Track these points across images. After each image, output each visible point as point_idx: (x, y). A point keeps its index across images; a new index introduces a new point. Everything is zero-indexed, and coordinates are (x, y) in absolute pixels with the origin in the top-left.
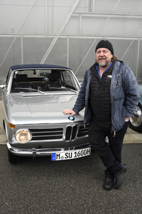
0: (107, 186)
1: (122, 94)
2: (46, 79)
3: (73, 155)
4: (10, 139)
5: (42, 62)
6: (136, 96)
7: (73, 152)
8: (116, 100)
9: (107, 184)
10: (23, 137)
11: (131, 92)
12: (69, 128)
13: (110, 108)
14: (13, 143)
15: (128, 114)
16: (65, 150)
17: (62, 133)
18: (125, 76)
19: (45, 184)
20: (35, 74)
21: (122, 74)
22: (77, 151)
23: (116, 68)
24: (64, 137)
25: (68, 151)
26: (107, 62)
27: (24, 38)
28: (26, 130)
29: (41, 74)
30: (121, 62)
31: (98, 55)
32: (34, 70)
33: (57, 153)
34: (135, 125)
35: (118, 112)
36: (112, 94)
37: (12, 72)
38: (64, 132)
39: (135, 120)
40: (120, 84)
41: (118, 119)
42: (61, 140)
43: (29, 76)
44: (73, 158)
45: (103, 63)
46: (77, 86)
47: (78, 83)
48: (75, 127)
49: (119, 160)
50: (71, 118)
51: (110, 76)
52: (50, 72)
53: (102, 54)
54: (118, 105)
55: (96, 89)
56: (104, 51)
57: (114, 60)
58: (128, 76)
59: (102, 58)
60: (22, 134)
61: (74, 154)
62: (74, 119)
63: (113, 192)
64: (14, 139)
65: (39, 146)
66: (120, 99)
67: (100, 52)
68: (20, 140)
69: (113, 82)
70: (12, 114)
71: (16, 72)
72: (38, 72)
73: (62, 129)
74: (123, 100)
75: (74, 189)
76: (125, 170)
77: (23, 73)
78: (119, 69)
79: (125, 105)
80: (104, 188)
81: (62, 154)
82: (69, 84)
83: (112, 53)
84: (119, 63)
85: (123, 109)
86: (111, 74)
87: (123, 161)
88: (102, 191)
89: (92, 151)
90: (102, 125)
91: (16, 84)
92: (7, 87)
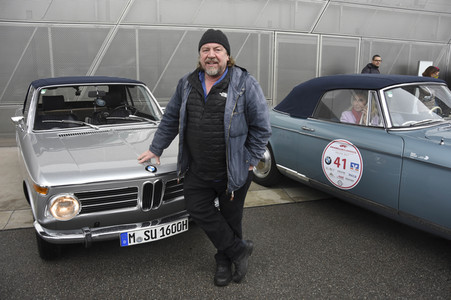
0: (221, 281)
1: (243, 127)
2: (101, 102)
3: (159, 234)
4: (40, 215)
5: (92, 73)
6: (266, 131)
7: (158, 227)
8: (235, 137)
9: (220, 277)
10: (64, 210)
11: (259, 124)
12: (148, 187)
13: (224, 149)
14: (46, 221)
15: (253, 160)
16: (143, 226)
17: (136, 196)
18: (250, 96)
19: (111, 290)
20: (78, 94)
21: (244, 93)
22: (165, 226)
23: (235, 81)
24: (140, 203)
25: (149, 228)
26: (220, 68)
27: (53, 29)
28: (69, 196)
29: (91, 94)
30: (244, 70)
31: (204, 55)
32: (77, 87)
33: (130, 231)
34: (260, 175)
35: (237, 157)
36: (228, 126)
37: (35, 93)
38: (140, 193)
39: (260, 168)
40: (240, 110)
41: (237, 169)
42: (135, 208)
43: (67, 100)
44: (158, 238)
45: (213, 70)
46: (157, 113)
47: (159, 109)
48: (159, 184)
49: (238, 234)
50: (151, 169)
51: (224, 95)
52: (106, 90)
53: (212, 54)
54: (236, 145)
55: (199, 114)
56: (215, 49)
57: (230, 65)
58: (254, 95)
59: (212, 61)
60: (62, 204)
61: (159, 231)
62: (155, 171)
63: (232, 288)
64: (47, 214)
65: (96, 223)
66: (241, 135)
67: (208, 50)
68: (59, 215)
69: (230, 106)
70: (40, 169)
71: (43, 92)
72: (84, 90)
73: (135, 189)
74: (245, 137)
75: (165, 292)
76: (250, 251)
77: (54, 93)
78: (241, 84)
79: (247, 144)
80: (217, 284)
81: (139, 234)
82: (143, 111)
83: (229, 54)
84: (240, 72)
85: (244, 152)
86: (225, 90)
87: (244, 236)
88: (212, 288)
89: (191, 224)
90: (207, 178)
91: (43, 113)
92: (25, 120)
